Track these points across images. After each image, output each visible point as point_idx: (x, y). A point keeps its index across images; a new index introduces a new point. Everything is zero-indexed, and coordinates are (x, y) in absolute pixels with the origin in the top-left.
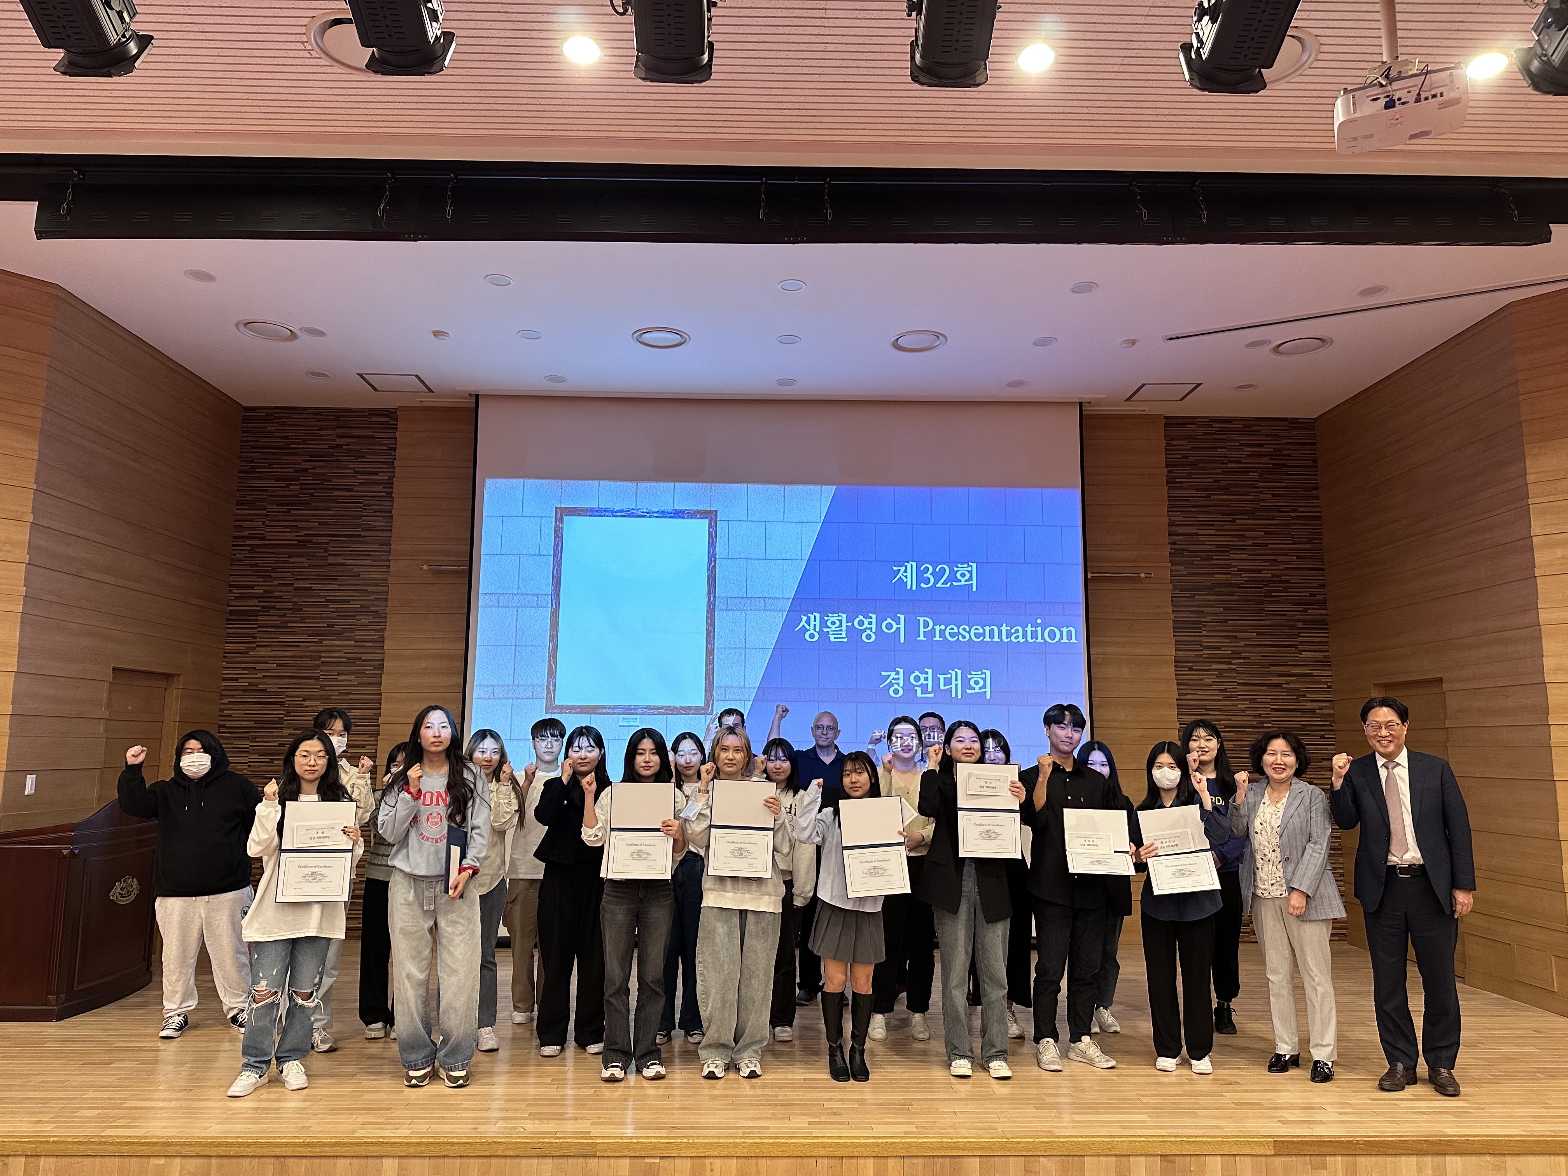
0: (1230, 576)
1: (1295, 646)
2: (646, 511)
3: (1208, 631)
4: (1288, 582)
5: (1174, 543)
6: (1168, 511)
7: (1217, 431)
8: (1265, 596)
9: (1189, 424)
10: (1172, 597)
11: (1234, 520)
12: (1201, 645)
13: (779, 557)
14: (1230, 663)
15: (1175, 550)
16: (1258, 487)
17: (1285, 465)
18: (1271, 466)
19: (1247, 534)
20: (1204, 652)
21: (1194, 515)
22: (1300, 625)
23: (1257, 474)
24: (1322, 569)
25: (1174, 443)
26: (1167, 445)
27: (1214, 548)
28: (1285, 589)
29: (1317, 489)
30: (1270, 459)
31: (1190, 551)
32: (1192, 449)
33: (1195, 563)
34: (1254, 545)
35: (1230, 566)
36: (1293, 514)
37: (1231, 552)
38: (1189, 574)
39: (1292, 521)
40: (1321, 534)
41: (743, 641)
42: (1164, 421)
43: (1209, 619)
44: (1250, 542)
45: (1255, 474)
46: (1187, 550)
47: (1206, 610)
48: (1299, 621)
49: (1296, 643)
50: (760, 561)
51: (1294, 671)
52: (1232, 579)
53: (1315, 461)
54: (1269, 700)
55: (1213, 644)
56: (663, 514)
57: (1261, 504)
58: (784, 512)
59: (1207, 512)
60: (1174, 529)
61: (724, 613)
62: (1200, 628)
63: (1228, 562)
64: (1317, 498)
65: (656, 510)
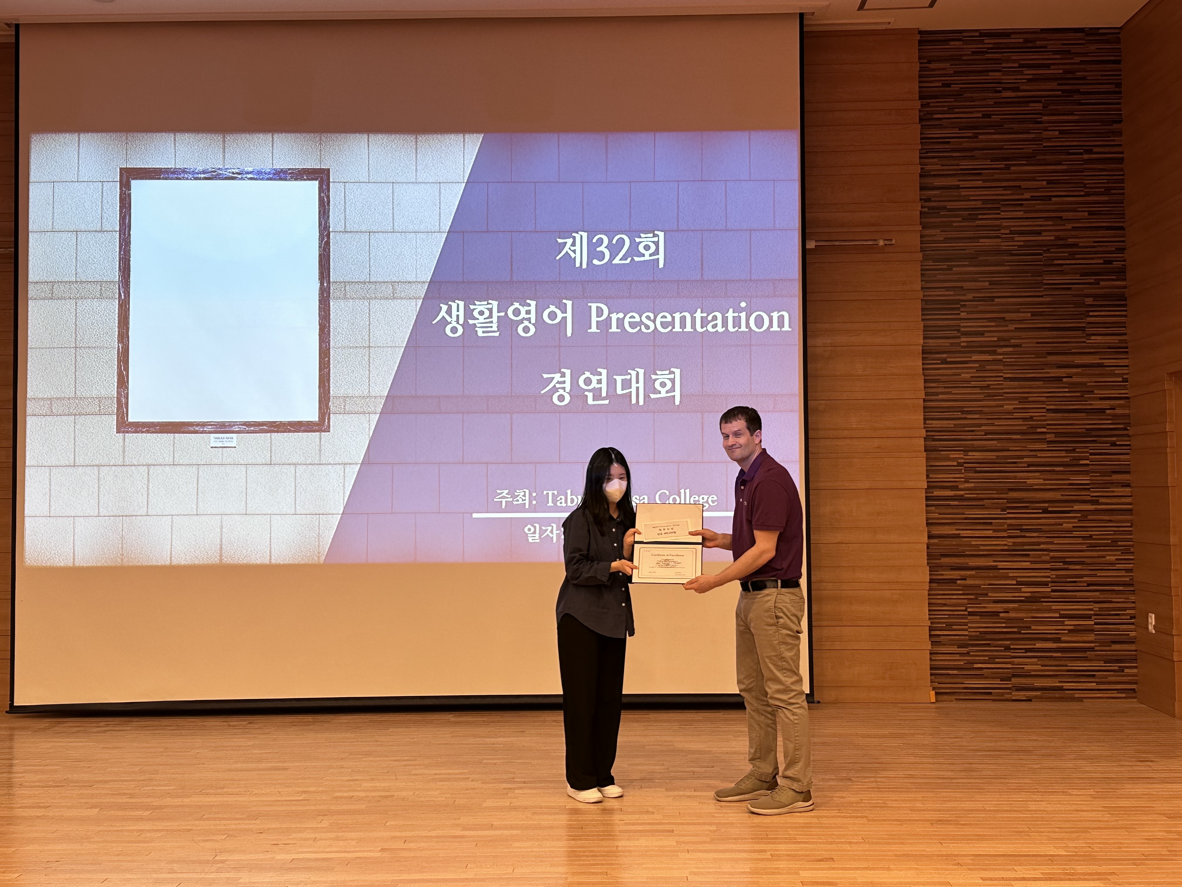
0: (999, 240)
1: (1082, 329)
2: (237, 171)
3: (968, 313)
4: (1076, 245)
5: (928, 200)
6: (921, 158)
7: (988, 48)
8: (1044, 265)
9: (953, 40)
10: (922, 270)
11: (1008, 167)
12: (959, 331)
13: (411, 228)
14: (995, 353)
15: (930, 208)
16: (1041, 122)
17: (1078, 91)
18: (1060, 93)
19: (1024, 184)
20: (963, 339)
21: (957, 162)
22: (1089, 301)
23: (1041, 105)
24: (1122, 228)
25: (932, 66)
26: (922, 69)
27: (979, 204)
28: (1072, 256)
29: (1120, 122)
30: (1059, 84)
31: (950, 210)
32: (956, 73)
33: (954, 224)
34: (1032, 198)
35: (999, 227)
36: (1086, 156)
37: (1002, 209)
38: (947, 240)
39: (1085, 166)
40: (1122, 181)
41: (367, 338)
42: (918, 37)
43: (970, 296)
44: (1027, 196)
45: (1038, 104)
46: (944, 208)
47: (967, 285)
48: (1088, 296)
49: (1084, 325)
50: (386, 235)
51: (1079, 360)
52: (1003, 244)
53: (1119, 85)
54: (1044, 399)
55: (974, 329)
56: (259, 175)
57: (1045, 144)
58: (416, 169)
59: (973, 158)
60: (928, 181)
61: (342, 303)
62: (958, 309)
63: (997, 222)
64: (1120, 133)
65: (250, 169)
